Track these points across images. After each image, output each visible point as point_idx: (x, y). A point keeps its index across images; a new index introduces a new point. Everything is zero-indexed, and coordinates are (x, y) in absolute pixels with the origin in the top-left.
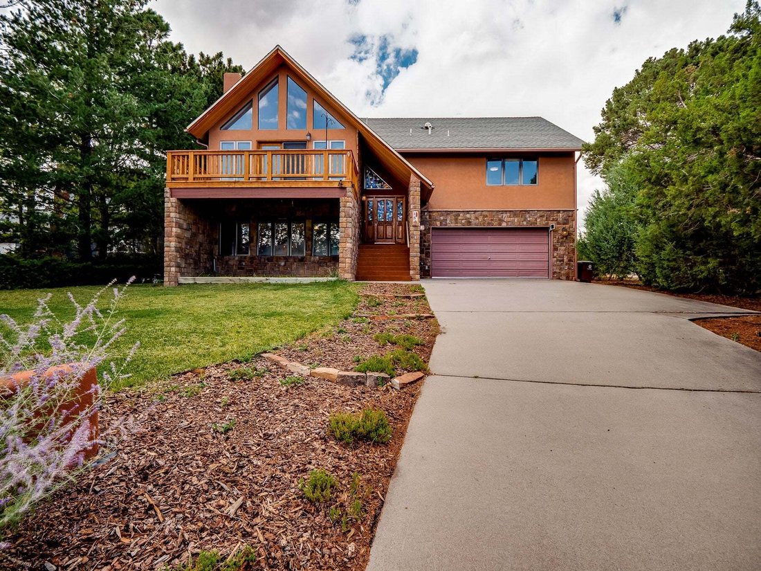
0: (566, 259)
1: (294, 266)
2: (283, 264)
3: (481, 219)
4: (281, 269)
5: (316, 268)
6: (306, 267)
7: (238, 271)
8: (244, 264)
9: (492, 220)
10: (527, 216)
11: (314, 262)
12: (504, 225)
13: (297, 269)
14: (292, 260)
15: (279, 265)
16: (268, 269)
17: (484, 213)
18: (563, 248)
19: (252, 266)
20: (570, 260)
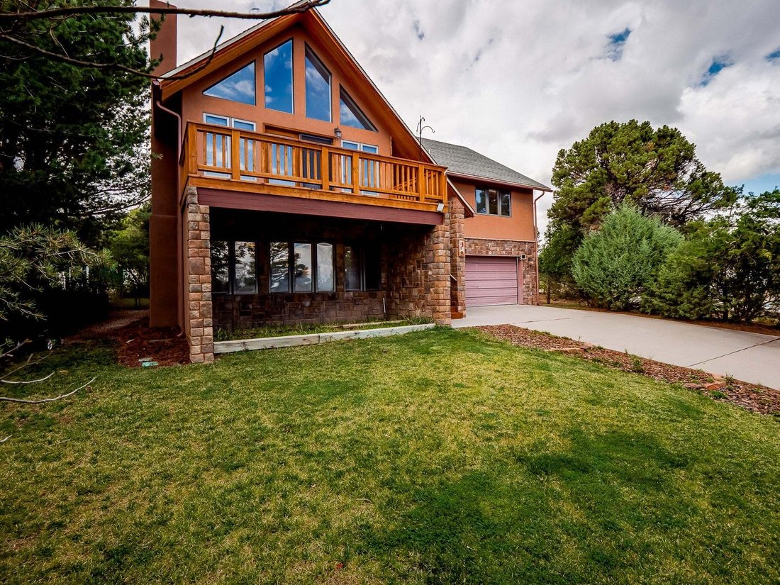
0: (531, 286)
1: (323, 306)
2: (308, 304)
3: (473, 247)
4: (306, 311)
5: (351, 308)
6: (338, 307)
7: (241, 318)
8: (251, 306)
9: (481, 248)
10: (506, 246)
11: (348, 300)
12: (490, 254)
13: (326, 310)
14: (319, 298)
15: (303, 306)
16: (287, 313)
17: (476, 241)
18: (529, 276)
19: (261, 309)
20: (533, 287)
